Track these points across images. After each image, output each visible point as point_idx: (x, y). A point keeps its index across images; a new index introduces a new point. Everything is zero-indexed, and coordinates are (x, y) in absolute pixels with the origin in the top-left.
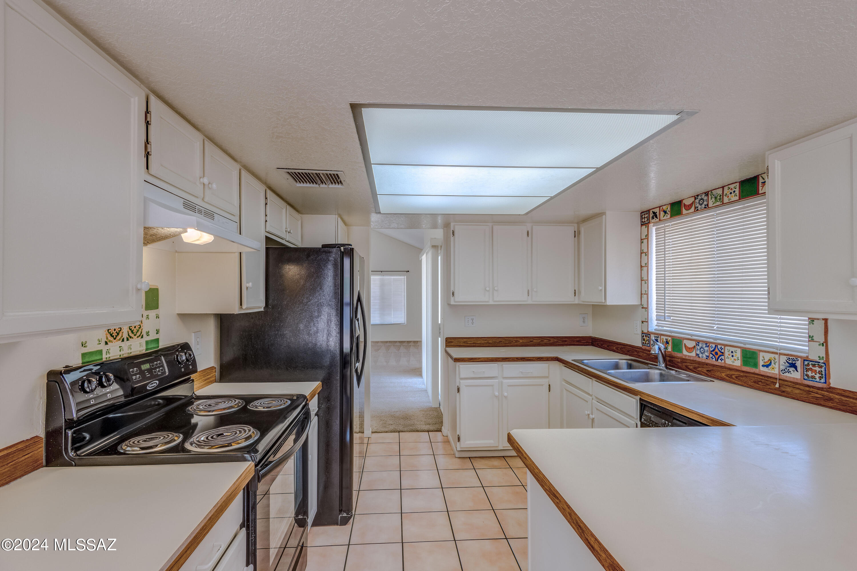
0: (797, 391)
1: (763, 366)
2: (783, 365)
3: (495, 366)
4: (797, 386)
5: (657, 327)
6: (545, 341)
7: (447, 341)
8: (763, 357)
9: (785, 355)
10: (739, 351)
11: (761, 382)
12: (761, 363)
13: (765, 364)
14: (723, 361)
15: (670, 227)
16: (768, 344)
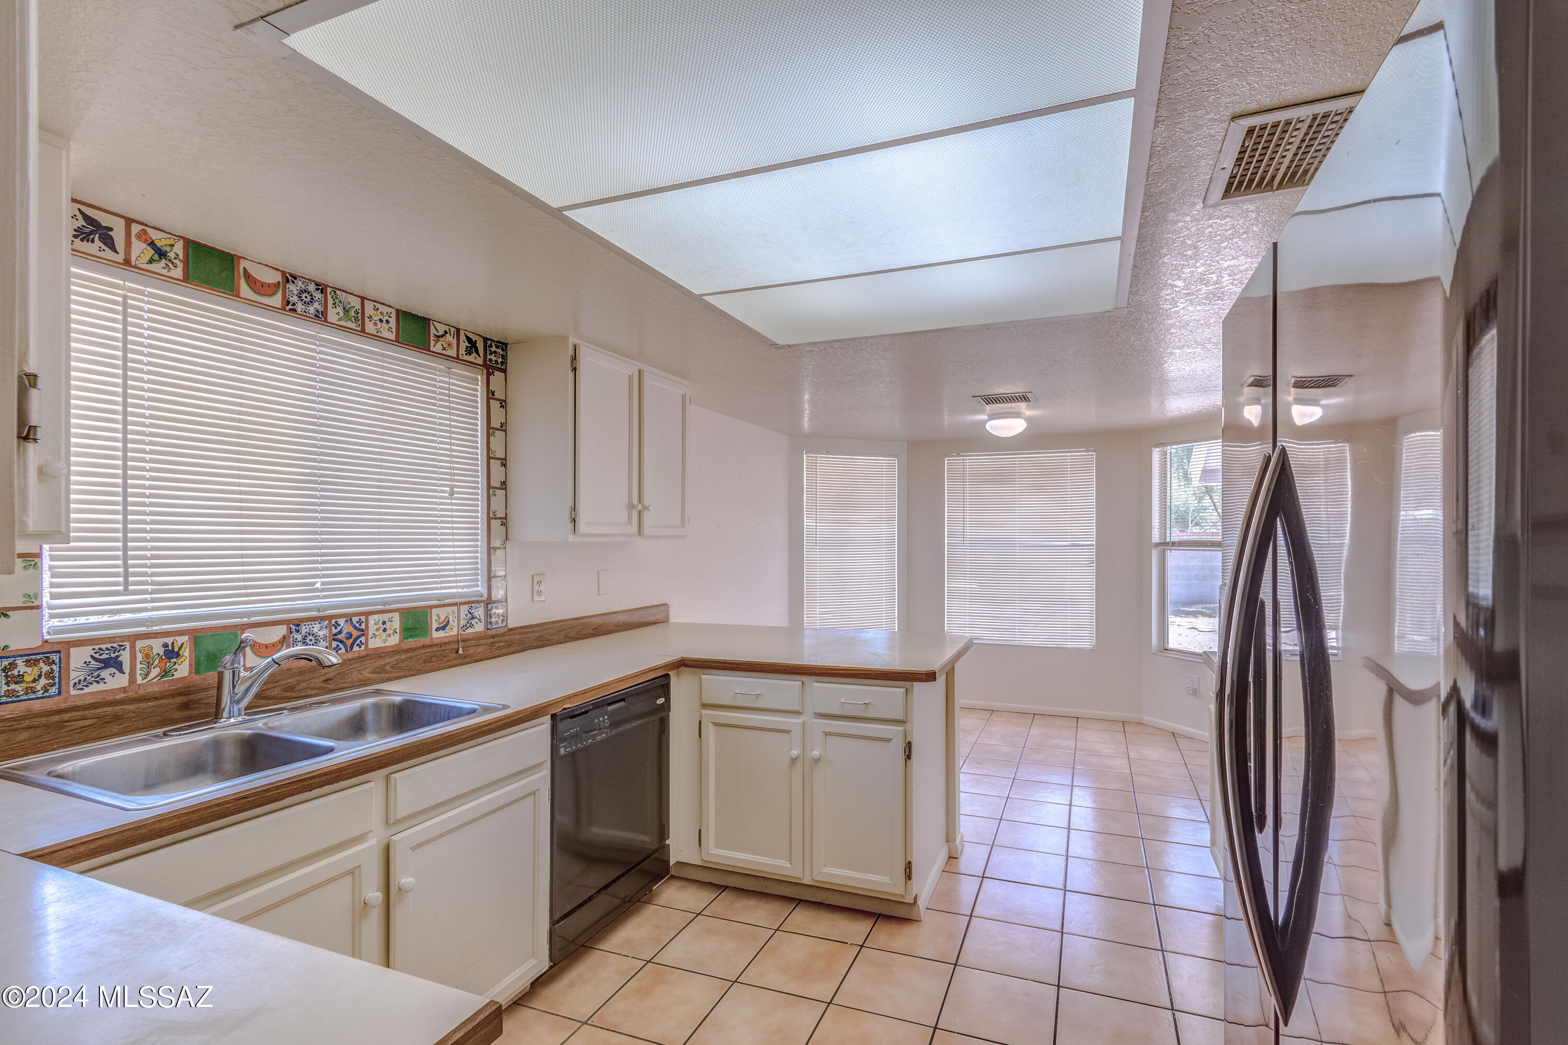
0: (480, 649)
1: (437, 630)
2: (464, 619)
4: (481, 642)
8: (438, 616)
9: (465, 603)
10: (396, 616)
11: (435, 656)
12: (435, 625)
13: (441, 626)
14: (363, 647)
15: (146, 299)
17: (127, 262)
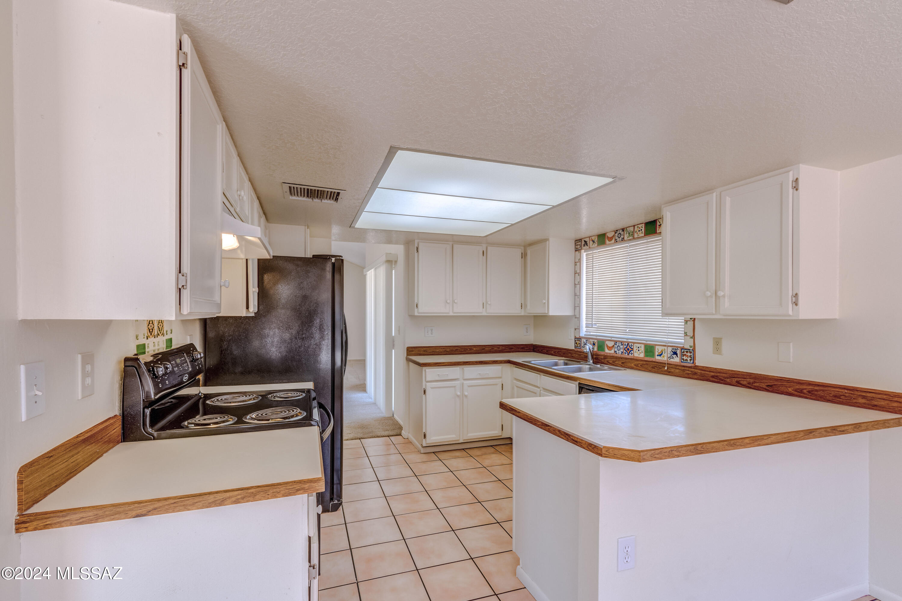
0: (677, 371)
1: (658, 355)
2: (669, 354)
3: (457, 369)
4: (678, 367)
5: (586, 333)
6: (495, 348)
7: (408, 350)
8: (658, 349)
9: (671, 346)
10: (643, 346)
11: (656, 367)
12: (657, 354)
13: (659, 354)
14: (632, 355)
15: (597, 253)
16: (662, 340)
17: (589, 247)
